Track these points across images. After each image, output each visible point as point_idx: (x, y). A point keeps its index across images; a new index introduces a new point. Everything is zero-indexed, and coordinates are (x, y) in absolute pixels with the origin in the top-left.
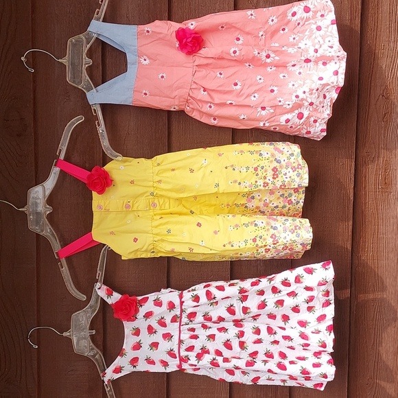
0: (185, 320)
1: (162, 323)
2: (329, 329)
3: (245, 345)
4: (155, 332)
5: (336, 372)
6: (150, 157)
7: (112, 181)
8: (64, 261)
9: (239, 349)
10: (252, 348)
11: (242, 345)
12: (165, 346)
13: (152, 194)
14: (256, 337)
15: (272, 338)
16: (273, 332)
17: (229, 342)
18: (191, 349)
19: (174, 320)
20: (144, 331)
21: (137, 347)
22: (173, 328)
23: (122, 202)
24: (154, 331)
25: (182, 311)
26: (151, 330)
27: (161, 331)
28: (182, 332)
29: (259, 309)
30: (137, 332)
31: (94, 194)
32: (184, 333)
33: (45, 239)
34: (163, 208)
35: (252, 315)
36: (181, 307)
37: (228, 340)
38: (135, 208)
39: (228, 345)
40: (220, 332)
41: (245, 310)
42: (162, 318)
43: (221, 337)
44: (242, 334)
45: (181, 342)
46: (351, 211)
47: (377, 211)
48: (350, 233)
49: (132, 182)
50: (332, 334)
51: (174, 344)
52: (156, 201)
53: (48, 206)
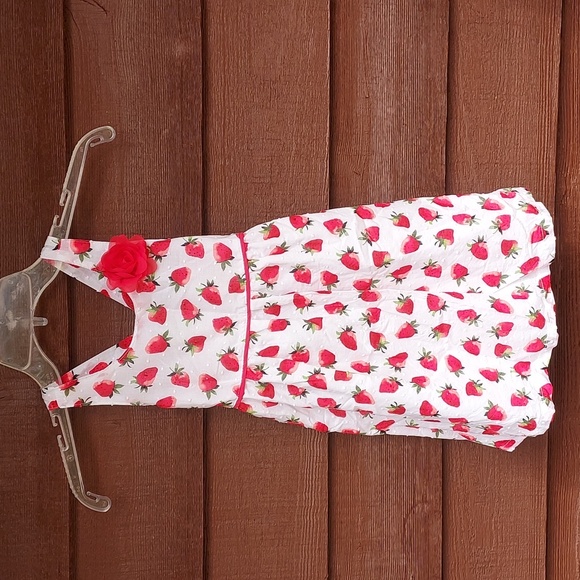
0: (257, 284)
1: (212, 296)
2: (545, 284)
3: (382, 341)
4: (198, 316)
5: (555, 417)
9: (370, 348)
10: (395, 346)
11: (376, 340)
12: (218, 343)
14: (404, 319)
15: (437, 318)
16: (440, 305)
17: (350, 334)
18: (271, 352)
19: (235, 286)
20: (174, 314)
21: (160, 345)
22: (233, 306)
24: (194, 313)
25: (248, 264)
26: (188, 311)
27: (210, 313)
28: (253, 317)
29: (406, 252)
30: (160, 315)
32: (258, 319)
35: (393, 268)
36: (245, 255)
37: (349, 330)
39: (348, 340)
40: (331, 313)
41: (379, 259)
42: (210, 285)
43: (334, 323)
44: (374, 316)
45: (251, 335)
50: (551, 295)
51: (235, 340)
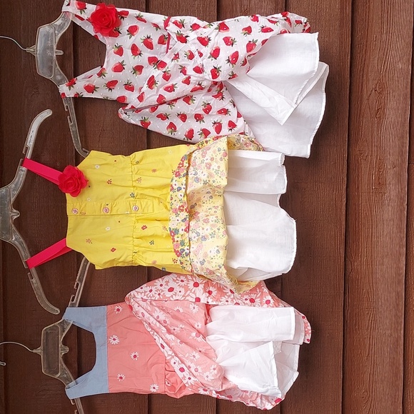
1: (148, 44)
4: (140, 54)
6: (127, 154)
7: (87, 181)
8: (33, 271)
12: (149, 71)
13: (133, 195)
19: (161, 41)
20: (128, 51)
21: (119, 68)
22: (159, 51)
23: (99, 205)
24: (138, 52)
26: (135, 51)
27: (147, 54)
30: (120, 51)
31: (68, 196)
33: (12, 247)
34: (146, 211)
38: (114, 212)
42: (149, 38)
46: (344, 213)
47: (371, 213)
48: (343, 237)
49: (109, 182)
52: (138, 204)
53: (15, 211)
